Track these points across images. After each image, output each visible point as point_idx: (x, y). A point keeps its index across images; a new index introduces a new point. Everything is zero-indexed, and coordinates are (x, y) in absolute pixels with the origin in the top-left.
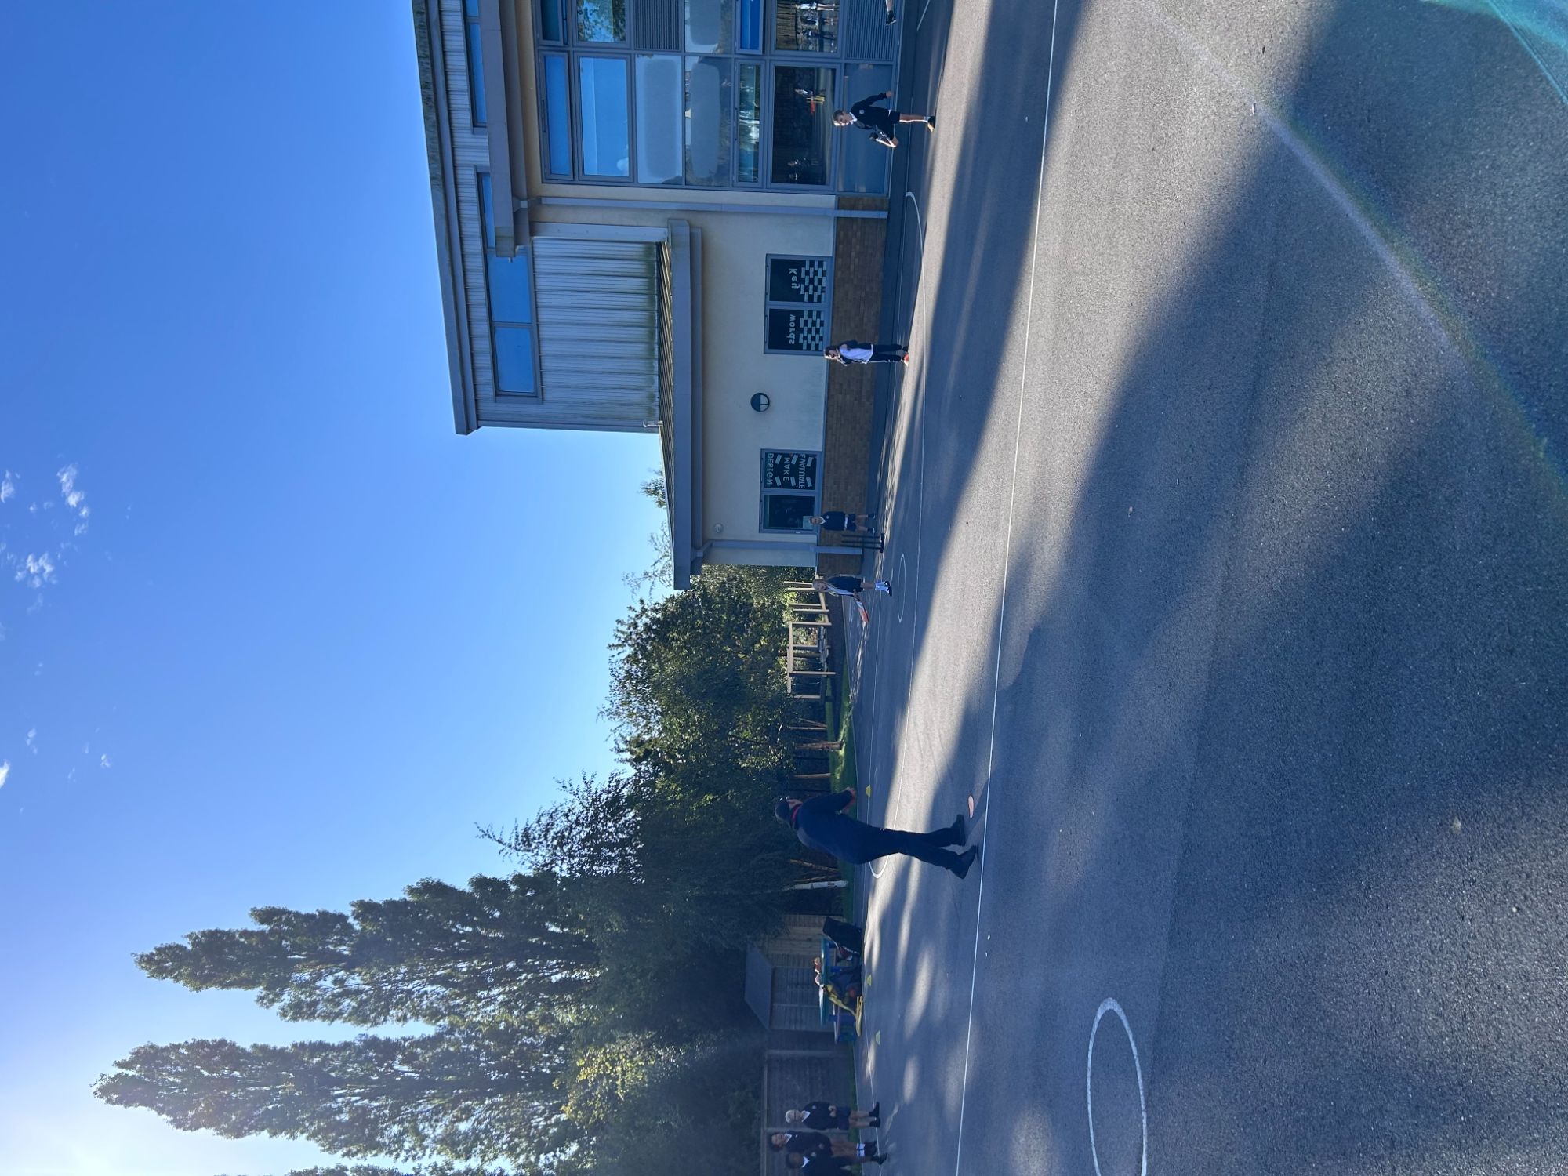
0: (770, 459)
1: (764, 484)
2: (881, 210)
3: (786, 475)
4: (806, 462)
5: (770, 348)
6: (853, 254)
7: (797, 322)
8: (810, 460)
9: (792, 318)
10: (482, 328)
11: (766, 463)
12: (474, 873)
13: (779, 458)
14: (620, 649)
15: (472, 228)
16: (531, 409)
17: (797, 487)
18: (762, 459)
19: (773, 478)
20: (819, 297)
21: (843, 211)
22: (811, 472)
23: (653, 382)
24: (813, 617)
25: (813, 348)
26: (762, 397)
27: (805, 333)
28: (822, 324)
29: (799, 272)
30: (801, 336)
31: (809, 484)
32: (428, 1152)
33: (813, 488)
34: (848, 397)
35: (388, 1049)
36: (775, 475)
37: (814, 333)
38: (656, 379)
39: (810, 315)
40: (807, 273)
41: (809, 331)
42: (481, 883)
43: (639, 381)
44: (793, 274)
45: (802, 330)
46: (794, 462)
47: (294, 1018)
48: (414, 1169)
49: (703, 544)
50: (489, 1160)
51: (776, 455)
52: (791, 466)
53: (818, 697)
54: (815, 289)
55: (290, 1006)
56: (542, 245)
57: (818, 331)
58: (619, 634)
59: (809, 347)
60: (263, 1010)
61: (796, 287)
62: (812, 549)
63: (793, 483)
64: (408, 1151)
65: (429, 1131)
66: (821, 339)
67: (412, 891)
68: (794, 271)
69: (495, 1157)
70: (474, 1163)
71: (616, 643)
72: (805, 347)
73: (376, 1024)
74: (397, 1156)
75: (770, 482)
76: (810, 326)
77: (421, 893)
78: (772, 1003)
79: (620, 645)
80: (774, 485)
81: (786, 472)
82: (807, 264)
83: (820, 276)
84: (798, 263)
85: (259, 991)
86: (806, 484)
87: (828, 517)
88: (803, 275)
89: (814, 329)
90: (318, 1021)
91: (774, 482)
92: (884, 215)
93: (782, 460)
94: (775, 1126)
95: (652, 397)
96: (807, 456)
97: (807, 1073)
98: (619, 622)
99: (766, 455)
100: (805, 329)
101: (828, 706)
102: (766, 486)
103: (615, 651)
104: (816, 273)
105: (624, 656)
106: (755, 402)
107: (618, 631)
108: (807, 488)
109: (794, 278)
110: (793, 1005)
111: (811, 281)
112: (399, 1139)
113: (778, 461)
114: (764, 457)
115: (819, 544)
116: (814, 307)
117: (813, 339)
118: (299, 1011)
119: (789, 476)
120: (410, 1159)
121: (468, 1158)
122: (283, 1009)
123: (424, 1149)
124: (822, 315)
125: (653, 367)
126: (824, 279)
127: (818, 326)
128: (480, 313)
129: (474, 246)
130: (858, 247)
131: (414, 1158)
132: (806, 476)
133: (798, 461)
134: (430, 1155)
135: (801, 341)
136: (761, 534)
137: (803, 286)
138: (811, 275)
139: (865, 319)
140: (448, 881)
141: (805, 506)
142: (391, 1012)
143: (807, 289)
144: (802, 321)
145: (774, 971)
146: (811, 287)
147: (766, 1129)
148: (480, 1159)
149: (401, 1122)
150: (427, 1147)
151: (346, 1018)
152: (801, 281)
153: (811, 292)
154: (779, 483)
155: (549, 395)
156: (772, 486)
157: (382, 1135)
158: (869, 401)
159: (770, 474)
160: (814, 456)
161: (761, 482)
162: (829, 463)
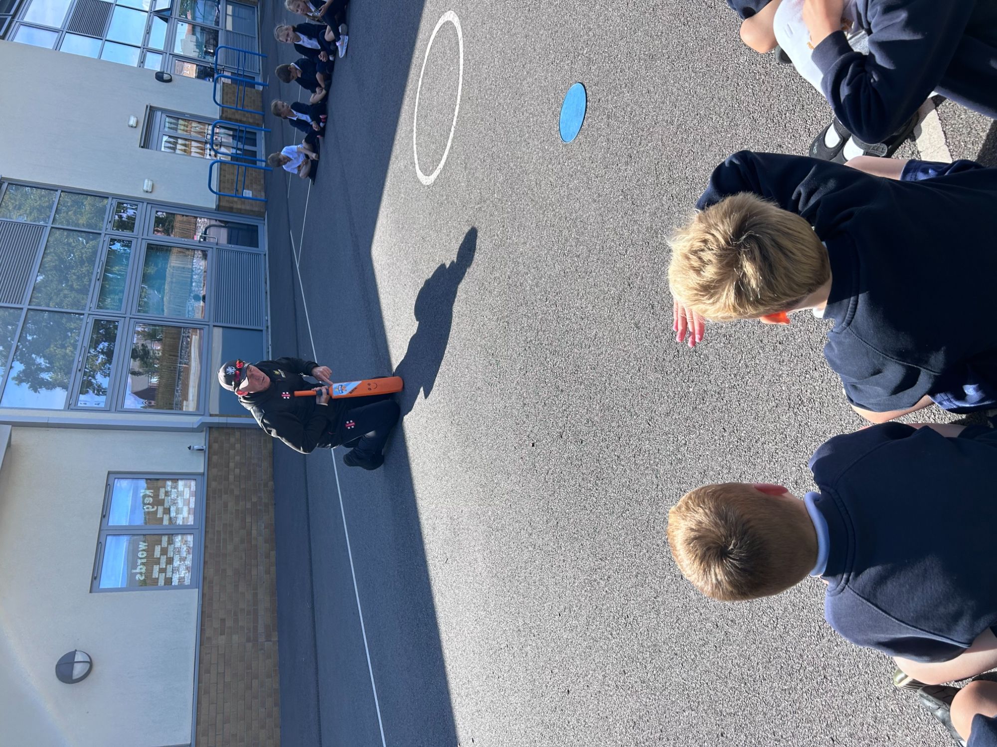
20: (185, 520)
28: (189, 551)
30: (156, 568)
37: (177, 563)
39: (171, 540)
40: (168, 494)
45: (158, 562)
54: (179, 511)
57: (183, 560)
59: (169, 581)
66: (188, 569)
72: (161, 582)
88: (161, 496)
89: (177, 557)
100: (163, 559)
111: (174, 502)
127: (184, 554)
135: (155, 574)
137: (161, 509)
138: (174, 496)
144: (158, 549)
152: (157, 502)
158: (270, 641)
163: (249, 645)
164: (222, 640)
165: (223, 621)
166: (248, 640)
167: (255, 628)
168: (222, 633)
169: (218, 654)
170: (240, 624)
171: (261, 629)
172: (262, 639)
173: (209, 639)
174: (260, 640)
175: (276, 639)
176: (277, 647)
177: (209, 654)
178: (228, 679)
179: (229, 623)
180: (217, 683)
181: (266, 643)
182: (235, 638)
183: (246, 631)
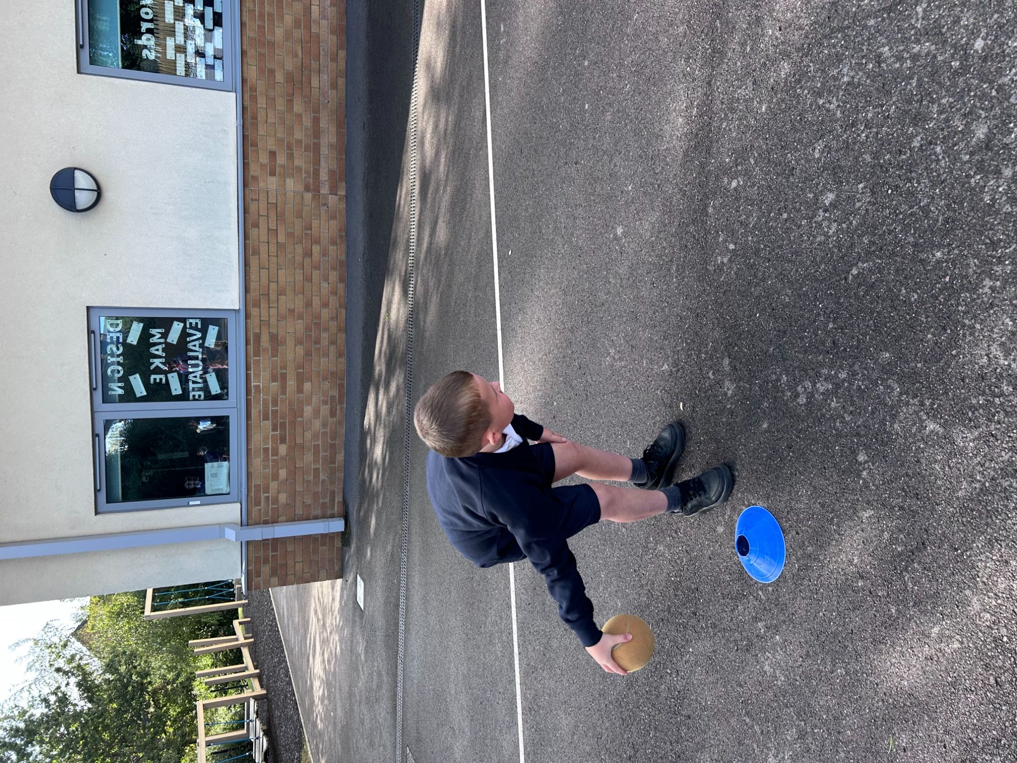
0: (114, 334)
1: (101, 393)
3: (158, 371)
4: (203, 338)
5: (92, 62)
7: (156, 9)
8: (213, 331)
11: (103, 344)
13: (136, 330)
17: (184, 397)
18: (90, 332)
19: (125, 379)
22: (216, 357)
24: (238, 685)
25: (200, 73)
27: (180, 39)
30: (170, 43)
33: (223, 392)
36: (129, 372)
37: (200, 40)
41: (190, 33)
45: (170, 30)
46: (173, 337)
51: (128, 322)
52: (168, 347)
57: (210, 36)
59: (190, 69)
62: (231, 534)
63: (176, 388)
66: (219, 53)
72: (181, 70)
75: (117, 390)
76: (189, 21)
80: (129, 396)
81: (157, 362)
86: (206, 389)
89: (199, 29)
91: (127, 387)
93: (145, 336)
96: (206, 323)
99: (100, 322)
100: (179, 27)
102: (106, 399)
108: (209, 397)
113: (132, 340)
115: (247, 522)
117: (200, 51)
119: (165, 373)
132: (205, 371)
133: (184, 334)
135: (170, 54)
136: (104, 518)
141: (208, 440)
144: (168, 7)
154: (140, 390)
156: (122, 399)
158: (336, 195)
159: (115, 370)
160: (220, 323)
161: (92, 390)
162: (258, 337)
163: (308, 196)
164: (272, 183)
165: (273, 154)
166: (307, 189)
167: (316, 173)
168: (273, 173)
169: (268, 203)
170: (297, 162)
171: (324, 176)
172: (325, 190)
173: (255, 178)
174: (322, 191)
175: (344, 193)
176: (344, 206)
177: (256, 200)
178: (282, 238)
179: (281, 160)
180: (268, 242)
181: (330, 196)
182: (290, 183)
183: (304, 176)
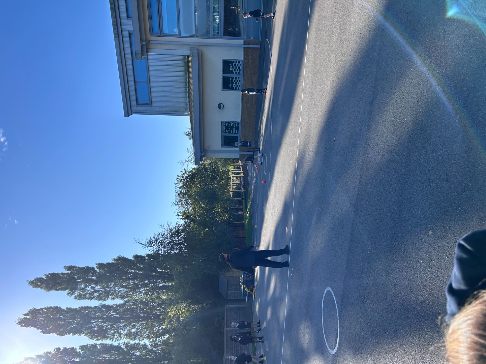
0: (224, 124)
1: (222, 132)
2: (258, 45)
3: (229, 129)
4: (235, 125)
5: (223, 89)
6: (249, 59)
7: (232, 80)
8: (237, 124)
9: (231, 79)
10: (132, 83)
11: (223, 126)
12: (134, 254)
13: (227, 124)
14: (178, 184)
15: (128, 51)
16: (148, 109)
17: (233, 133)
18: (222, 124)
19: (225, 130)
20: (239, 73)
21: (246, 45)
22: (237, 128)
23: (187, 100)
24: (238, 174)
25: (237, 89)
26: (221, 104)
27: (235, 84)
28: (240, 81)
29: (232, 65)
30: (233, 85)
31: (237, 132)
32: (122, 338)
33: (238, 133)
34: (248, 104)
35: (109, 308)
36: (226, 129)
37: (237, 84)
38: (188, 99)
39: (236, 78)
40: (235, 65)
41: (236, 83)
42: (136, 257)
43: (182, 99)
44: (230, 65)
45: (233, 83)
46: (232, 125)
47: (79, 299)
48: (118, 344)
49: (204, 151)
50: (141, 340)
51: (226, 123)
52: (231, 126)
53: (240, 198)
54: (238, 70)
55: (78, 296)
56: (151, 56)
57: (238, 84)
58: (178, 180)
59: (236, 88)
60: (69, 297)
61: (231, 69)
62: (238, 152)
63: (232, 132)
64: (116, 338)
65: (122, 332)
66: (240, 86)
67: (115, 260)
68: (231, 64)
69: (143, 339)
70: (137, 341)
71: (177, 182)
72: (235, 89)
73: (105, 300)
74: (113, 340)
75: (224, 131)
76: (236, 82)
77: (118, 260)
78: (227, 291)
79: (178, 183)
80: (226, 133)
81: (229, 128)
82: (235, 62)
83: (239, 66)
84: (232, 62)
85: (67, 291)
86: (235, 132)
87: (242, 143)
88: (234, 66)
89: (237, 83)
90: (87, 300)
91: (226, 131)
92: (259, 46)
93: (228, 124)
94: (229, 328)
95: (186, 105)
96: (236, 123)
97: (238, 312)
98: (178, 176)
99: (223, 123)
100: (235, 83)
101: (243, 201)
102: (223, 133)
103: (177, 185)
104: (238, 65)
105: (179, 186)
106: (219, 106)
107: (178, 178)
108: (236, 133)
109: (231, 67)
110: (234, 291)
111: (236, 68)
112: (113, 335)
113: (227, 125)
114: (222, 123)
115: (240, 151)
116: (237, 76)
117: (237, 86)
118: (80, 297)
119: (230, 130)
120: (117, 341)
121: (135, 340)
122: (75, 296)
123: (121, 337)
124: (240, 78)
125: (187, 95)
126: (240, 67)
127: (239, 82)
128: (131, 78)
129: (129, 56)
130: (251, 57)
131: (118, 340)
132: (236, 130)
133: (233, 125)
134: (123, 340)
135: (233, 87)
136: (222, 148)
137: (234, 69)
138: (236, 66)
139: (253, 79)
140: (126, 256)
141: (235, 139)
142: (110, 297)
143: (235, 70)
144: (233, 80)
145: (228, 281)
146: (236, 69)
147: (226, 329)
148: (138, 340)
149: (114, 330)
150: (122, 337)
151: (95, 299)
152: (233, 67)
153: (236, 71)
154: (227, 132)
155: (154, 104)
156: (225, 133)
157: (108, 334)
159: (224, 129)
160: (238, 123)
161: (221, 132)
162: (243, 126)
164: (246, 105)
165: (246, 101)
166: (251, 105)
168: (246, 103)
169: (245, 107)
173: (244, 104)
178: (247, 112)
